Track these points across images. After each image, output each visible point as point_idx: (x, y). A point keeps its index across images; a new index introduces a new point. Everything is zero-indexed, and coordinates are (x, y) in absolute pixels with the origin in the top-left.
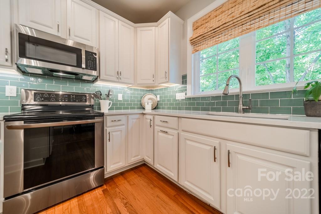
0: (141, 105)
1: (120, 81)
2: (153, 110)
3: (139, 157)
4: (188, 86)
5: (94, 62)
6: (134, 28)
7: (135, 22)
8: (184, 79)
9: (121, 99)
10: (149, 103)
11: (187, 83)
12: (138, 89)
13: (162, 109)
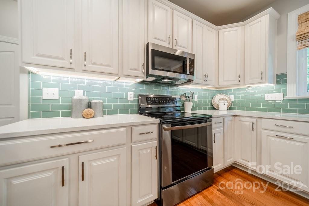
0: (212, 105)
1: (206, 83)
2: (229, 111)
3: (232, 159)
4: (288, 86)
5: (192, 67)
6: (216, 30)
7: (217, 25)
8: (281, 79)
9: (197, 100)
10: (225, 104)
11: (286, 82)
12: (209, 90)
13: (238, 110)
